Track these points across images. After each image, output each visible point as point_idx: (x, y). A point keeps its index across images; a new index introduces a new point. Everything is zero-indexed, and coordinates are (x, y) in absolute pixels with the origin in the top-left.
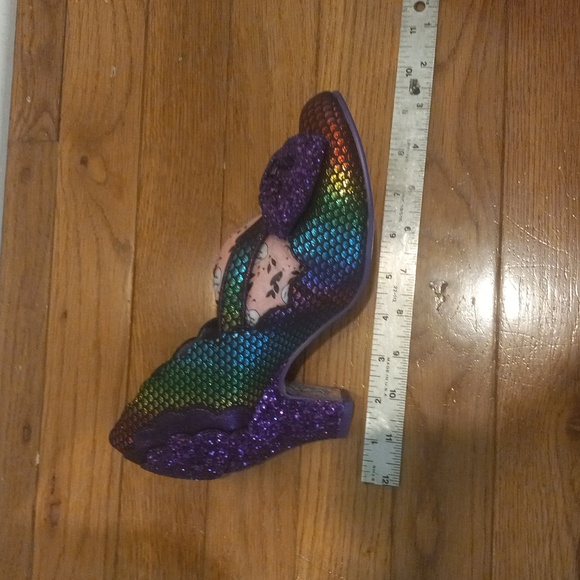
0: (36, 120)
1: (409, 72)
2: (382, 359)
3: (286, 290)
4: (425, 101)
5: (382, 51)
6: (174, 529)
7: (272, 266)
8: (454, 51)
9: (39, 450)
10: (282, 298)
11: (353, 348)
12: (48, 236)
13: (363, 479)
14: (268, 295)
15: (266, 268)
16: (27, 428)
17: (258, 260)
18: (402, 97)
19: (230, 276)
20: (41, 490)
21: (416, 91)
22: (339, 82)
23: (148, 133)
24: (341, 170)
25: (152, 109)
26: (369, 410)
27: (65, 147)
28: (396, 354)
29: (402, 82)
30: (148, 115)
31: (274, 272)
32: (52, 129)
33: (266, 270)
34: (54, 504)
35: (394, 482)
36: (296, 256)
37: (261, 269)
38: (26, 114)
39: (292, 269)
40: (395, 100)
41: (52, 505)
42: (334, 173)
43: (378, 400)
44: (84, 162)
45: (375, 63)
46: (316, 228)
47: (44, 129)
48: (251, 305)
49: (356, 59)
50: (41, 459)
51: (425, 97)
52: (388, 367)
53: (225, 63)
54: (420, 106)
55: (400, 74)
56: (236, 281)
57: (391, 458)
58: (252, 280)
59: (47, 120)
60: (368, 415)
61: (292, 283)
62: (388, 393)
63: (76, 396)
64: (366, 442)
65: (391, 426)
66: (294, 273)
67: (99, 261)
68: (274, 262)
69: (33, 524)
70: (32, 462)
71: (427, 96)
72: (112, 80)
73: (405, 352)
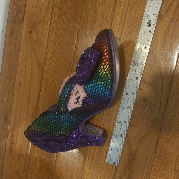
0: (16, 14)
1: (148, 17)
2: (119, 122)
3: (81, 102)
4: (153, 30)
5: (140, 6)
6: (46, 160)
7: (77, 93)
8: (167, 11)
9: (9, 126)
10: (80, 105)
11: (110, 116)
12: (17, 57)
13: (106, 161)
14: (75, 103)
15: (75, 93)
16: (6, 118)
17: (73, 90)
18: (144, 27)
19: (63, 94)
20: (9, 138)
21: (150, 25)
22: (122, 16)
23: (52, 25)
24: (105, 65)
25: (55, 17)
26: (112, 138)
27: (25, 26)
28: (125, 122)
29: (145, 21)
30: (53, 18)
31: (77, 96)
32: (22, 19)
33: (75, 94)
34: (12, 144)
35: (117, 164)
36: (86, 92)
37: (73, 93)
38: (14, 12)
39: (84, 96)
40: (141, 27)
41: (11, 144)
42: (102, 65)
43: (116, 136)
44: (30, 32)
45: (136, 11)
46: (94, 83)
47: (19, 18)
48: (69, 105)
49: (130, 8)
50: (9, 129)
51: (152, 28)
52: (121, 126)
53: (82, 2)
54: (150, 31)
55: (145, 17)
56: (65, 96)
57: (117, 157)
58: (70, 97)
59: (20, 15)
60: (112, 140)
61: (83, 101)
62: (120, 134)
63: (21, 111)
64: (109, 149)
65: (119, 146)
66: (84, 97)
67: (32, 68)
68: (78, 92)
69: (6, 148)
70: (7, 129)
71: (153, 28)
72: (42, 3)
73: (128, 122)
